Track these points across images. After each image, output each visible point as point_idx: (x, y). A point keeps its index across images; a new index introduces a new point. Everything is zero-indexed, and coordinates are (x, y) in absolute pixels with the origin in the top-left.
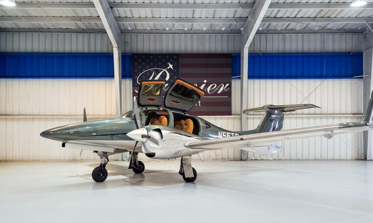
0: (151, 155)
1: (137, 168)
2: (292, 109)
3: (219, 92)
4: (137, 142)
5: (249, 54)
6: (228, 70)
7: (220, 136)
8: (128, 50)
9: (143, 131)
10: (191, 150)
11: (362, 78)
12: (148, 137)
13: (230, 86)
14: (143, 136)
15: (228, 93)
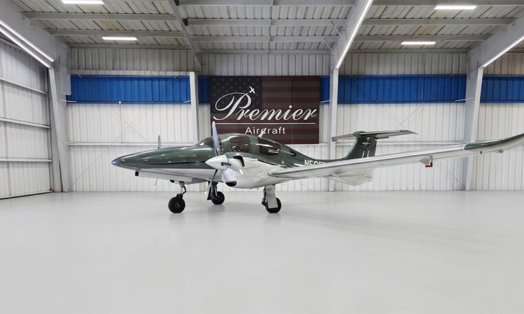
0: (232, 184)
1: (217, 198)
2: (386, 135)
3: (306, 118)
4: (217, 170)
5: (339, 76)
6: (317, 95)
7: (307, 166)
8: (205, 73)
9: (223, 158)
10: (275, 179)
11: (464, 102)
12: (229, 164)
13: (317, 112)
14: (222, 164)
15: (315, 120)
